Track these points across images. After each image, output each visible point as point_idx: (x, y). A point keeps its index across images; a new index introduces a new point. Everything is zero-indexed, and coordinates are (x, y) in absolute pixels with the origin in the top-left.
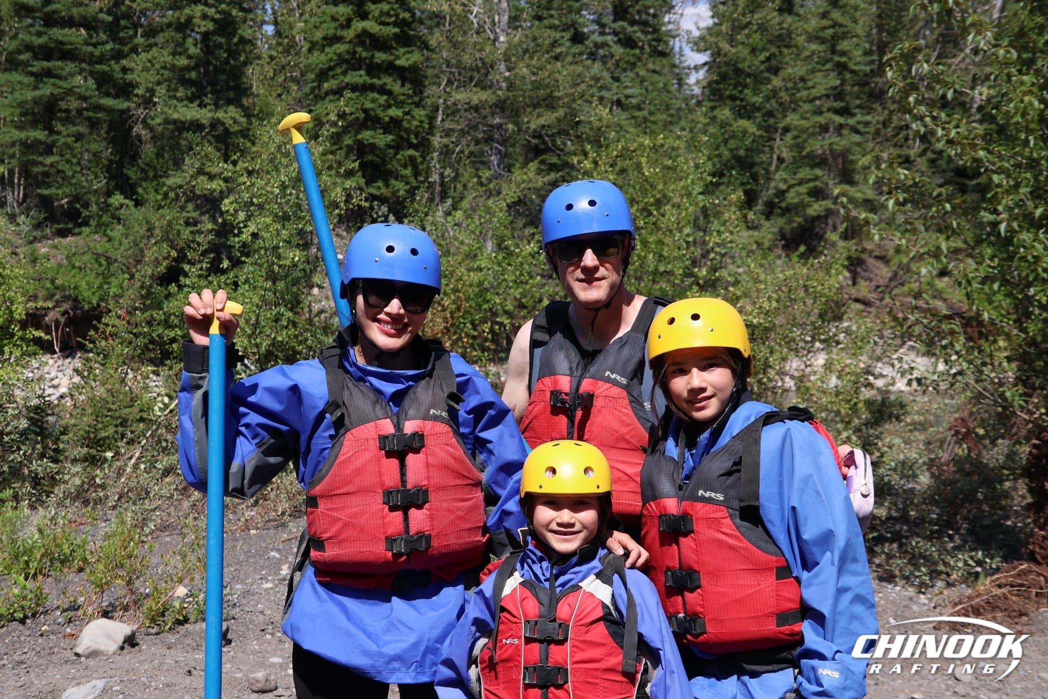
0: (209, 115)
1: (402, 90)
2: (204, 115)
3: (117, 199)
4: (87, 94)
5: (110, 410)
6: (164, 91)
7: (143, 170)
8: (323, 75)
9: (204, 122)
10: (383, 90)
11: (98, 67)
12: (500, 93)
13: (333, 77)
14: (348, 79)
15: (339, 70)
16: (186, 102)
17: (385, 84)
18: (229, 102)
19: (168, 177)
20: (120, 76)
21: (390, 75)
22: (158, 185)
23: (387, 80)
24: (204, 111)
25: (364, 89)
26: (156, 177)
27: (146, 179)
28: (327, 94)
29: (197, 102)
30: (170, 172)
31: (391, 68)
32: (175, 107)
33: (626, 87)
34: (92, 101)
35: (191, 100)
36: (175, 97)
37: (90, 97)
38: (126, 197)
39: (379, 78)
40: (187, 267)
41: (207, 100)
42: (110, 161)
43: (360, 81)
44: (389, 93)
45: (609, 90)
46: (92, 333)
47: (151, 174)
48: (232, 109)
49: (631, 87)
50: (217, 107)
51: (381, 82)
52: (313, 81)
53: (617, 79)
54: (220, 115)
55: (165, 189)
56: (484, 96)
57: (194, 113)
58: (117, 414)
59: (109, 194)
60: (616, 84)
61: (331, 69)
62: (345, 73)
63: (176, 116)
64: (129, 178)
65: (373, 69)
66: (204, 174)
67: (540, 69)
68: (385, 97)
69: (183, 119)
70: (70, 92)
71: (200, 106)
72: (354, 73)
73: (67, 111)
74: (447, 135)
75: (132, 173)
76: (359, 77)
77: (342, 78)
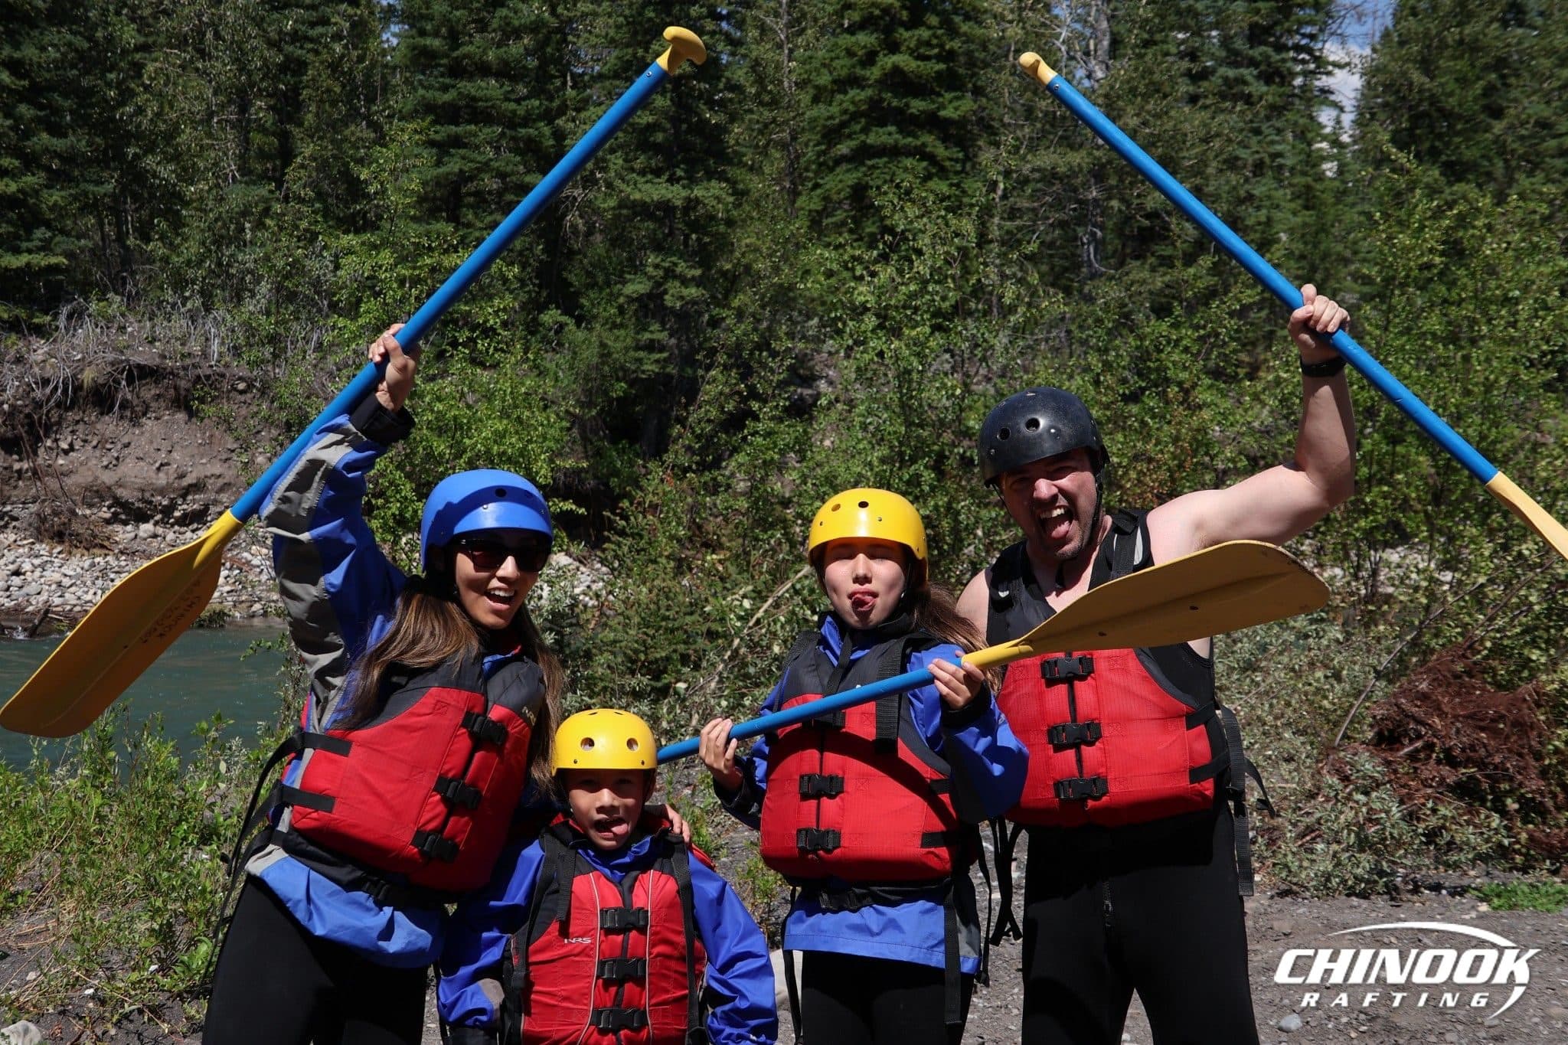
0: (684, 193)
1: (947, 154)
2: (676, 194)
3: (551, 316)
4: (509, 169)
5: (666, 618)
6: (620, 161)
7: (588, 274)
8: (832, 135)
9: (678, 203)
10: (922, 153)
11: (523, 131)
12: (1097, 153)
13: (849, 136)
14: (872, 139)
15: (858, 127)
16: (650, 177)
17: (924, 145)
18: (710, 175)
19: (624, 282)
20: (551, 142)
21: (930, 132)
22: (611, 294)
23: (929, 140)
24: (676, 188)
25: (894, 152)
26: (608, 284)
27: (593, 285)
28: (839, 161)
29: (666, 177)
30: (628, 276)
31: (933, 122)
32: (635, 184)
33: (1273, 142)
34: (514, 178)
35: (657, 172)
36: (633, 170)
37: (513, 173)
38: (564, 313)
39: (916, 137)
40: (755, 406)
41: (680, 173)
42: (541, 262)
43: (891, 141)
44: (931, 158)
45: (1246, 147)
46: (625, 504)
47: (600, 279)
48: (714, 183)
49: (1278, 142)
50: (692, 181)
51: (919, 143)
52: (818, 144)
53: (1257, 132)
54: (698, 192)
55: (621, 300)
56: (1077, 158)
57: (663, 191)
58: (677, 625)
59: (542, 308)
60: (1255, 139)
61: (843, 125)
62: (865, 130)
63: (637, 196)
64: (571, 285)
65: (907, 123)
66: (675, 277)
67: (1157, 116)
68: (925, 164)
69: (648, 200)
70: (485, 166)
71: (673, 180)
72: (881, 130)
73: (478, 194)
74: (1011, 218)
75: (575, 278)
76: (885, 135)
77: (863, 137)
